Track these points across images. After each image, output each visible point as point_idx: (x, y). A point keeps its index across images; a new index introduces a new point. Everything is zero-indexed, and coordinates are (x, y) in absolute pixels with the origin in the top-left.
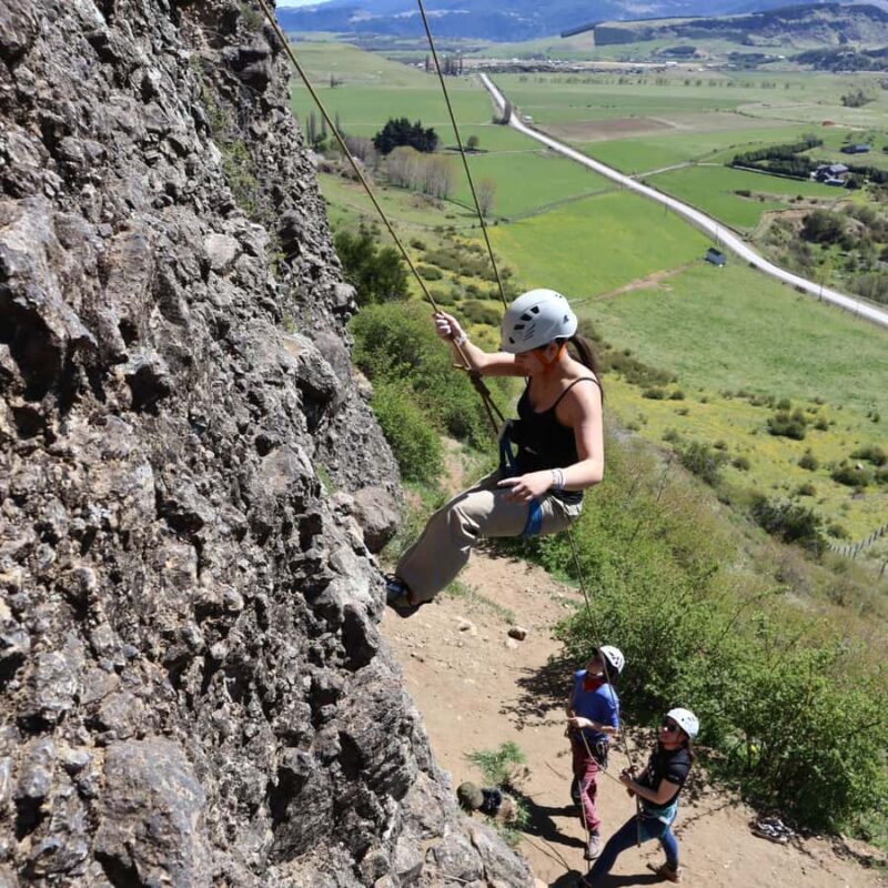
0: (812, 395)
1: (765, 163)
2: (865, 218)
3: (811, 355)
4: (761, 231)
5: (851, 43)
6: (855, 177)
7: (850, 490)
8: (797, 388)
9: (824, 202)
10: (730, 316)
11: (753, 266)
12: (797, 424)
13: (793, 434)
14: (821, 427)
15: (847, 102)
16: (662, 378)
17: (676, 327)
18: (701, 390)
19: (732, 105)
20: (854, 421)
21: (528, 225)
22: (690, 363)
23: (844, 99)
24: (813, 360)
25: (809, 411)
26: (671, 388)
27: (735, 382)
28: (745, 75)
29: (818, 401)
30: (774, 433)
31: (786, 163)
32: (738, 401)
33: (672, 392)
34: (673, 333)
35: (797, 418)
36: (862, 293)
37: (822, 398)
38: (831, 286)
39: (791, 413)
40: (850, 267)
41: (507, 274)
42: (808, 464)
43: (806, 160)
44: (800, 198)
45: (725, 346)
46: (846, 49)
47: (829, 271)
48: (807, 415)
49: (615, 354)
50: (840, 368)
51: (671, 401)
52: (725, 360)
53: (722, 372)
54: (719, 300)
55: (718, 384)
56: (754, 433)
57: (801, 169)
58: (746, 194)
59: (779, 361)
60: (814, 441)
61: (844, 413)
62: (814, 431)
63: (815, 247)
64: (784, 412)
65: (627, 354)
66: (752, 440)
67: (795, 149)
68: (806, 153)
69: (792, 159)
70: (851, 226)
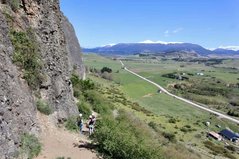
0: (177, 116)
1: (168, 76)
2: (185, 85)
3: (177, 108)
4: (167, 87)
5: (181, 57)
6: (184, 78)
7: (184, 132)
8: (174, 114)
9: (178, 83)
10: (162, 102)
11: (166, 93)
12: (174, 121)
13: (173, 122)
14: (179, 121)
15: (181, 66)
16: (150, 112)
17: (153, 104)
18: (157, 115)
19: (162, 67)
20: (184, 120)
21: (127, 85)
22: (155, 110)
23: (180, 66)
24: (177, 109)
25: (176, 118)
26: (152, 114)
27: (163, 113)
28: (164, 62)
29: (178, 117)
30: (170, 122)
31: (171, 76)
32: (164, 116)
33: (151, 115)
34: (152, 105)
35: (174, 119)
36: (185, 98)
37: (179, 116)
38: (179, 97)
39: (173, 119)
40: (183, 93)
41: (123, 94)
42: (176, 128)
43: (175, 76)
44: (174, 82)
45: (161, 107)
46: (180, 58)
47: (180, 94)
48: (176, 119)
49: (142, 108)
50: (182, 111)
51: (152, 117)
52: (161, 109)
53: (161, 111)
54: (160, 99)
55: (160, 114)
56: (166, 122)
57: (174, 77)
58: (165, 81)
59: (171, 110)
60: (177, 124)
61: (183, 118)
62: (177, 122)
63: (176, 90)
64: (172, 119)
65: (144, 108)
66: (166, 124)
67: (173, 74)
68: (175, 74)
69: (172, 75)
70: (183, 87)
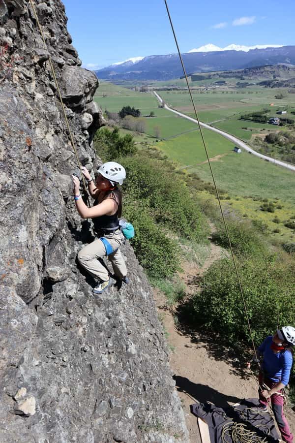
0: (275, 197)
1: (252, 118)
2: (286, 135)
3: (273, 183)
4: (252, 141)
5: (278, 78)
6: (283, 122)
7: (293, 230)
8: (268, 194)
9: (272, 131)
10: (243, 169)
11: (250, 153)
12: (272, 207)
13: (270, 211)
14: (279, 208)
15: (277, 97)
16: (222, 192)
17: (225, 174)
18: (236, 196)
19: (239, 100)
20: (289, 205)
21: (172, 141)
22: (232, 187)
23: (276, 96)
24: (274, 184)
25: (274, 202)
26: (226, 196)
27: (248, 193)
28: (243, 89)
29: (276, 199)
30: (263, 210)
31: (258, 118)
32: (249, 199)
33: (226, 197)
34: (225, 176)
35: (271, 205)
36: (288, 161)
37: (278, 198)
38: (277, 159)
39: (268, 203)
40: (282, 152)
41: (166, 157)
42: (276, 221)
43: (265, 117)
44: (264, 130)
45: (242, 180)
46: (276, 80)
47: (277, 155)
48: (274, 204)
49: (205, 184)
50: (284, 187)
51: (226, 200)
52: (243, 185)
53: (243, 189)
54: (239, 165)
55: (242, 194)
56: (256, 211)
57: (264, 120)
58: (246, 129)
59: (261, 185)
60: (278, 213)
61: (286, 202)
62: (277, 210)
63: (270, 145)
64: (266, 203)
65: (209, 184)
66: (255, 213)
67: (261, 113)
68: (265, 114)
69: (260, 117)
70: (282, 139)
